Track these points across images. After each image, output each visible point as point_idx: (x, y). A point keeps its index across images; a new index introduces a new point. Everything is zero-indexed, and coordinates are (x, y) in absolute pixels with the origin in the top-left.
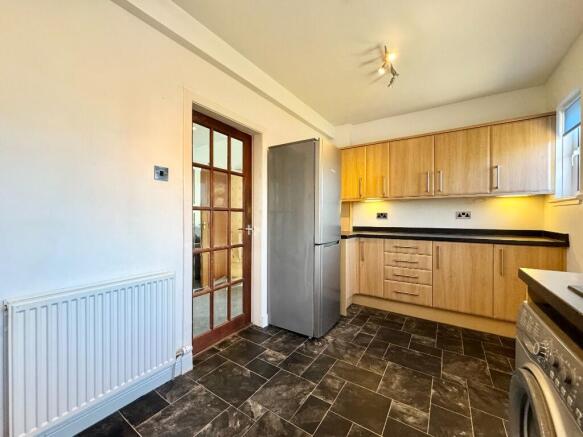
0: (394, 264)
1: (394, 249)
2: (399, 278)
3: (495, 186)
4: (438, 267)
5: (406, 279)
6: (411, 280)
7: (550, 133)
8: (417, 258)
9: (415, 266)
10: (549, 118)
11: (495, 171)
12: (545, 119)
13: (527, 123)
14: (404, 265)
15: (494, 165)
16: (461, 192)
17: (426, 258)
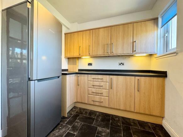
0: (92, 87)
1: (92, 80)
2: (95, 94)
3: (134, 50)
4: (111, 88)
5: (97, 94)
6: (100, 94)
7: (156, 27)
8: (102, 84)
9: (101, 88)
10: (155, 20)
11: (134, 43)
12: (154, 20)
13: (147, 22)
14: (97, 87)
15: (134, 41)
16: (121, 53)
17: (106, 84)
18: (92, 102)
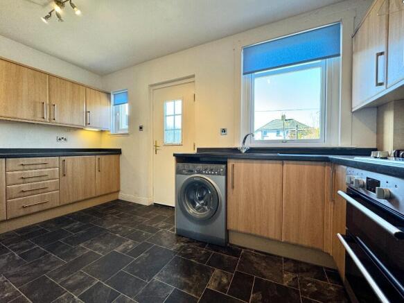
0: (22, 181)
2: (28, 193)
3: (88, 123)
4: (64, 175)
8: (46, 172)
10: (108, 94)
11: (88, 114)
14: (33, 180)
15: (88, 110)
18: (22, 210)
